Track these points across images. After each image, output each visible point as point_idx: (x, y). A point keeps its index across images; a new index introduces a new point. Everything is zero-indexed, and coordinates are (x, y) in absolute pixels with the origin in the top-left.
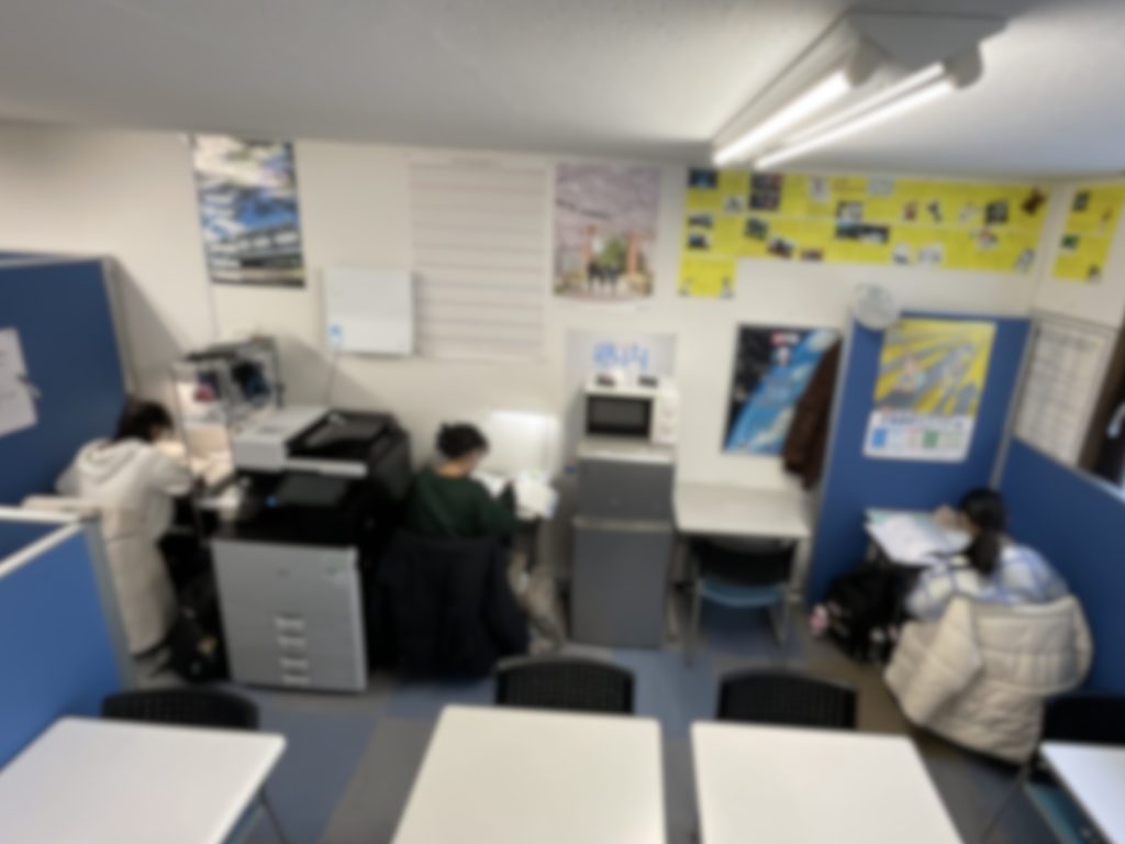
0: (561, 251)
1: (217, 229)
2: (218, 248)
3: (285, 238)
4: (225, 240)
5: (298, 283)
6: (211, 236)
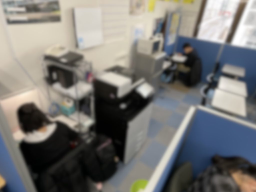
5: (57, 19)
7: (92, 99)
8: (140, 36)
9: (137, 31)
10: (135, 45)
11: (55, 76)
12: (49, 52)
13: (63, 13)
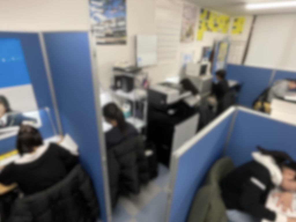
0: (182, 29)
1: (96, 18)
2: (96, 28)
3: (121, 24)
4: (98, 25)
5: (123, 43)
6: (94, 22)
7: (146, 104)
8: (188, 61)
9: (186, 57)
10: (184, 69)
11: (119, 84)
12: (117, 65)
13: (129, 38)
